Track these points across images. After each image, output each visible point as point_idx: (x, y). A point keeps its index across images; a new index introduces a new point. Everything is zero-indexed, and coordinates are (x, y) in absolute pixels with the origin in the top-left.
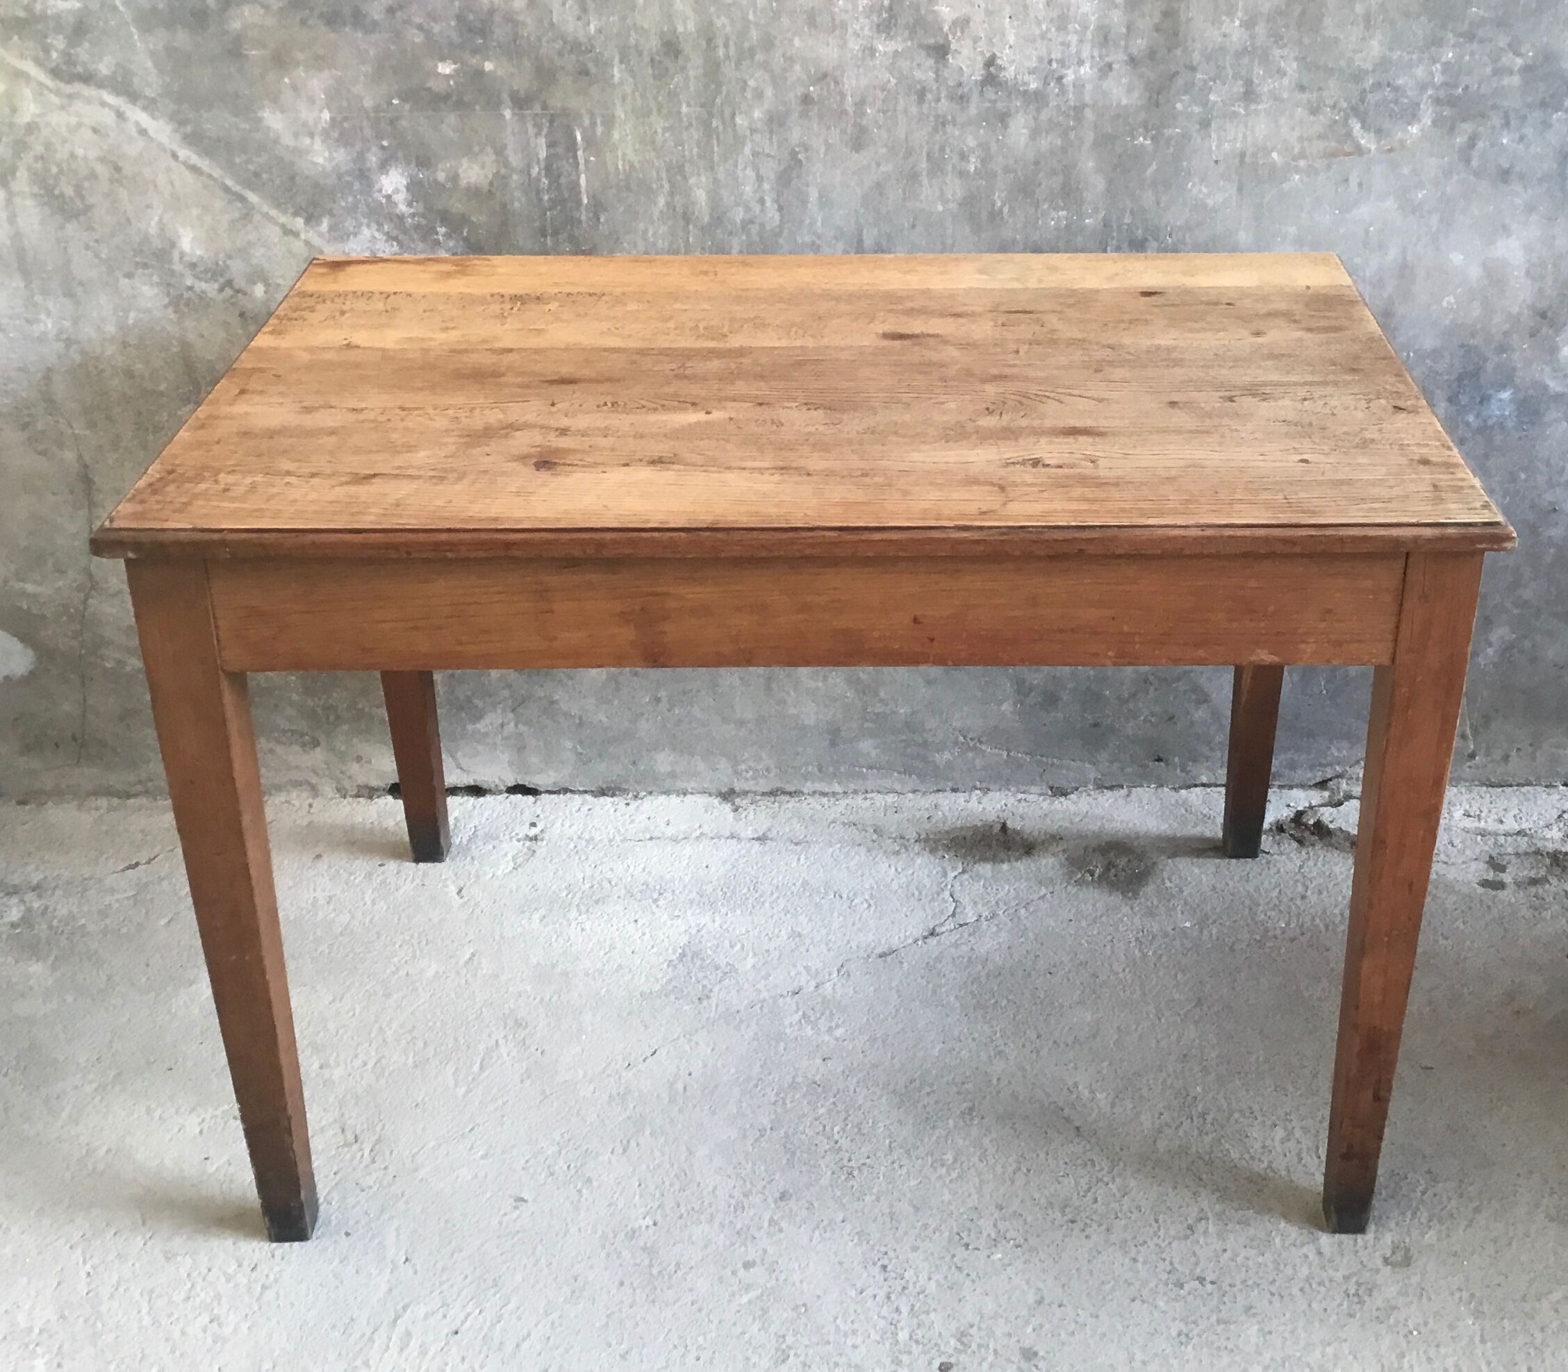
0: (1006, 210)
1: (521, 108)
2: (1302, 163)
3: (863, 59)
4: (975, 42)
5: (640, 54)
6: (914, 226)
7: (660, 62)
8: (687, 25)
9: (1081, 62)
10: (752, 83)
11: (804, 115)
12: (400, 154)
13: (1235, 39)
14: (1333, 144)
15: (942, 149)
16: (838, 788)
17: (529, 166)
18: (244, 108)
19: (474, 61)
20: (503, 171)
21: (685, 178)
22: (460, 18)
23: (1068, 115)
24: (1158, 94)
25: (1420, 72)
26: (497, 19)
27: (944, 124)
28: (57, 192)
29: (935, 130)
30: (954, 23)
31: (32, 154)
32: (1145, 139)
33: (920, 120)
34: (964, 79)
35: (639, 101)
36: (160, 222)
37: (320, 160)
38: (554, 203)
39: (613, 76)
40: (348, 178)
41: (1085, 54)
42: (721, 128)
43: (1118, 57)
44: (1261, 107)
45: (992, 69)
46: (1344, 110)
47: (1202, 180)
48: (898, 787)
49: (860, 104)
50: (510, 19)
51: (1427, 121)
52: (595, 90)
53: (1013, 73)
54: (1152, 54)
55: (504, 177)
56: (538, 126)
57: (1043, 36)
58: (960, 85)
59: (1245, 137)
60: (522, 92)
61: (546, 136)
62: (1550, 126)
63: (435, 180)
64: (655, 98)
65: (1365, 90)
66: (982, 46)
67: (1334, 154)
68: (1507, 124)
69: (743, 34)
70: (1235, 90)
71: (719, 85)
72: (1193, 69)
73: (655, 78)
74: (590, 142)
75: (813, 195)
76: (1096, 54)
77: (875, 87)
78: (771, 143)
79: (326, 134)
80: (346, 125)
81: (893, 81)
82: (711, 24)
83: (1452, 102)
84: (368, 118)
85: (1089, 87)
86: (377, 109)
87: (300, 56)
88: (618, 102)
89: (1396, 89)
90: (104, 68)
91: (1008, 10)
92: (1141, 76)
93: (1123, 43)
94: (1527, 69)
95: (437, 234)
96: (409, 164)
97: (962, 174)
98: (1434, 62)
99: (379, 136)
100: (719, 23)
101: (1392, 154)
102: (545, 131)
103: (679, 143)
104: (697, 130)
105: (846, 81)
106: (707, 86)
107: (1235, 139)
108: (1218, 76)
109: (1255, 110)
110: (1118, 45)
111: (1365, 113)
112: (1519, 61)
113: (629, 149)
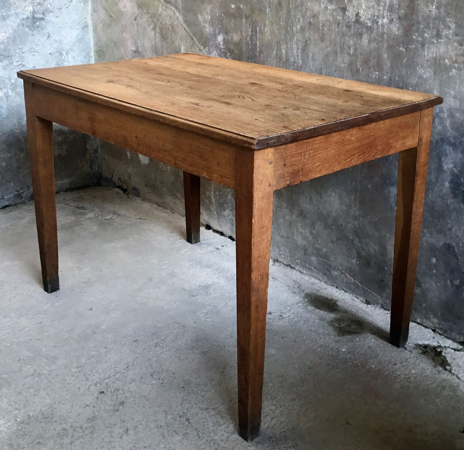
0: (361, 69)
1: (247, 19)
2: (456, 65)
3: (325, 11)
4: (354, 7)
5: (273, 5)
6: (335, 71)
7: (277, 8)
9: (384, 17)
10: (298, 16)
11: (309, 28)
12: (222, 31)
13: (433, 13)
15: (344, 44)
16: (305, 272)
17: (247, 37)
18: (195, 14)
19: (239, 4)
20: (242, 38)
21: (280, 46)
23: (379, 36)
24: (407, 31)
27: (344, 36)
28: (163, 33)
29: (342, 37)
31: (160, 22)
32: (403, 48)
33: (338, 33)
34: (350, 20)
35: (272, 20)
36: (179, 43)
38: (252, 49)
39: (267, 11)
40: (212, 36)
41: (385, 15)
42: (290, 31)
43: (395, 17)
44: (442, 41)
45: (358, 17)
47: (422, 67)
49: (323, 26)
52: (262, 16)
53: (363, 19)
54: (406, 16)
55: (242, 40)
56: (250, 25)
57: (373, 7)
59: (437, 52)
60: (247, 15)
61: (251, 28)
63: (228, 39)
64: (275, 19)
66: (355, 9)
70: (433, 33)
71: (290, 16)
72: (419, 23)
73: (276, 12)
74: (260, 31)
75: (310, 56)
77: (327, 21)
78: (301, 37)
79: (209, 23)
80: (213, 21)
81: (332, 19)
84: (217, 19)
85: (386, 27)
86: (219, 17)
88: (267, 20)
92: (402, 24)
93: (397, 12)
95: (227, 55)
96: (224, 34)
97: (349, 54)
99: (219, 24)
103: (280, 34)
104: (284, 30)
105: (320, 18)
106: (287, 16)
107: (433, 52)
108: (427, 27)
109: (440, 42)
110: (395, 12)
113: (268, 35)
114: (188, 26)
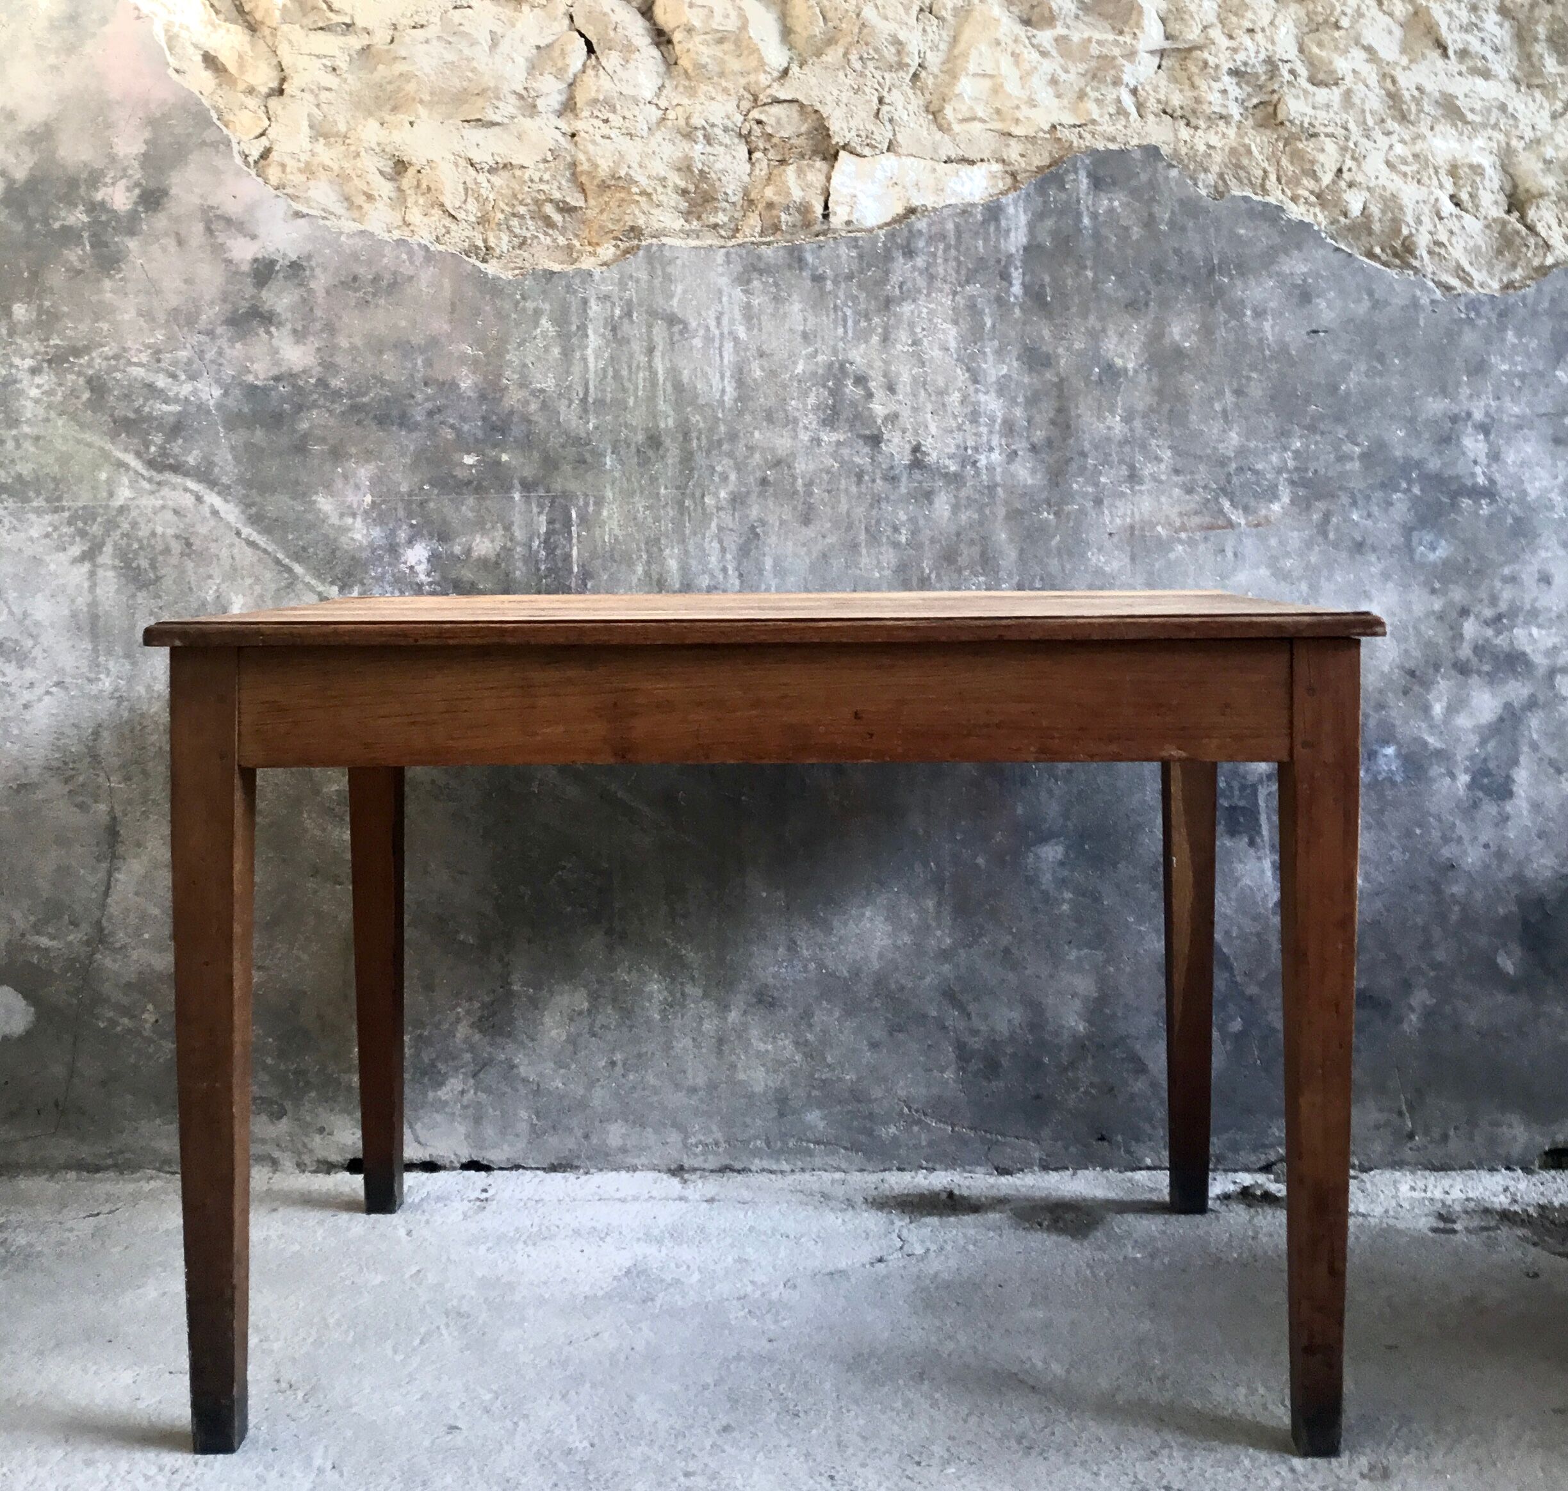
0: (933, 576)
1: (528, 491)
2: (1183, 535)
3: (811, 448)
4: (904, 433)
5: (629, 446)
7: (644, 452)
8: (668, 422)
9: (991, 449)
10: (719, 469)
11: (761, 494)
12: (425, 532)
13: (1117, 431)
14: (1208, 519)
15: (878, 522)
16: (786, 1167)
17: (531, 539)
18: (302, 493)
19: (493, 454)
20: (509, 544)
21: (661, 550)
22: (484, 419)
23: (983, 494)
24: (1057, 476)
25: (1274, 458)
26: (515, 419)
27: (878, 502)
28: (133, 565)
29: (872, 506)
30: (886, 418)
31: (119, 532)
32: (1049, 514)
33: (858, 498)
34: (895, 463)
35: (625, 485)
36: (217, 590)
37: (359, 537)
38: (548, 570)
39: (605, 464)
40: (380, 552)
41: (995, 442)
42: (692, 507)
43: (1021, 445)
44: (1143, 488)
45: (918, 455)
46: (1214, 490)
47: (1100, 550)
48: (844, 1166)
49: (809, 484)
50: (527, 420)
51: (1286, 499)
52: (590, 477)
53: (936, 458)
54: (1049, 442)
55: (509, 550)
56: (541, 506)
57: (960, 428)
58: (892, 468)
59: (1133, 513)
60: (530, 479)
61: (548, 515)
62: (1392, 504)
63: (452, 553)
64: (639, 482)
65: (1229, 474)
66: (909, 436)
67: (1211, 528)
68: (1354, 504)
69: (712, 430)
70: (1121, 473)
71: (692, 470)
72: (1084, 455)
73: (639, 464)
74: (583, 519)
75: (768, 563)
76: (1003, 442)
77: (821, 470)
78: (734, 519)
79: (366, 515)
80: (384, 507)
81: (836, 466)
82: (687, 420)
83: (1305, 483)
84: (402, 501)
85: (999, 470)
86: (410, 493)
87: (353, 451)
88: (608, 487)
89: (1256, 472)
90: (191, 459)
91: (929, 407)
92: (1043, 461)
93: (1025, 435)
94: (1364, 456)
96: (432, 539)
97: (896, 545)
98: (1286, 451)
99: (410, 515)
100: (694, 420)
101: (1260, 528)
102: (547, 510)
103: (657, 519)
104: (673, 508)
105: (797, 465)
106: (681, 472)
107: (1125, 514)
108: (1106, 461)
109: (1139, 491)
110: (1021, 436)
111: (1233, 493)
112: (1357, 449)
113: (614, 524)
114: (266, 531)
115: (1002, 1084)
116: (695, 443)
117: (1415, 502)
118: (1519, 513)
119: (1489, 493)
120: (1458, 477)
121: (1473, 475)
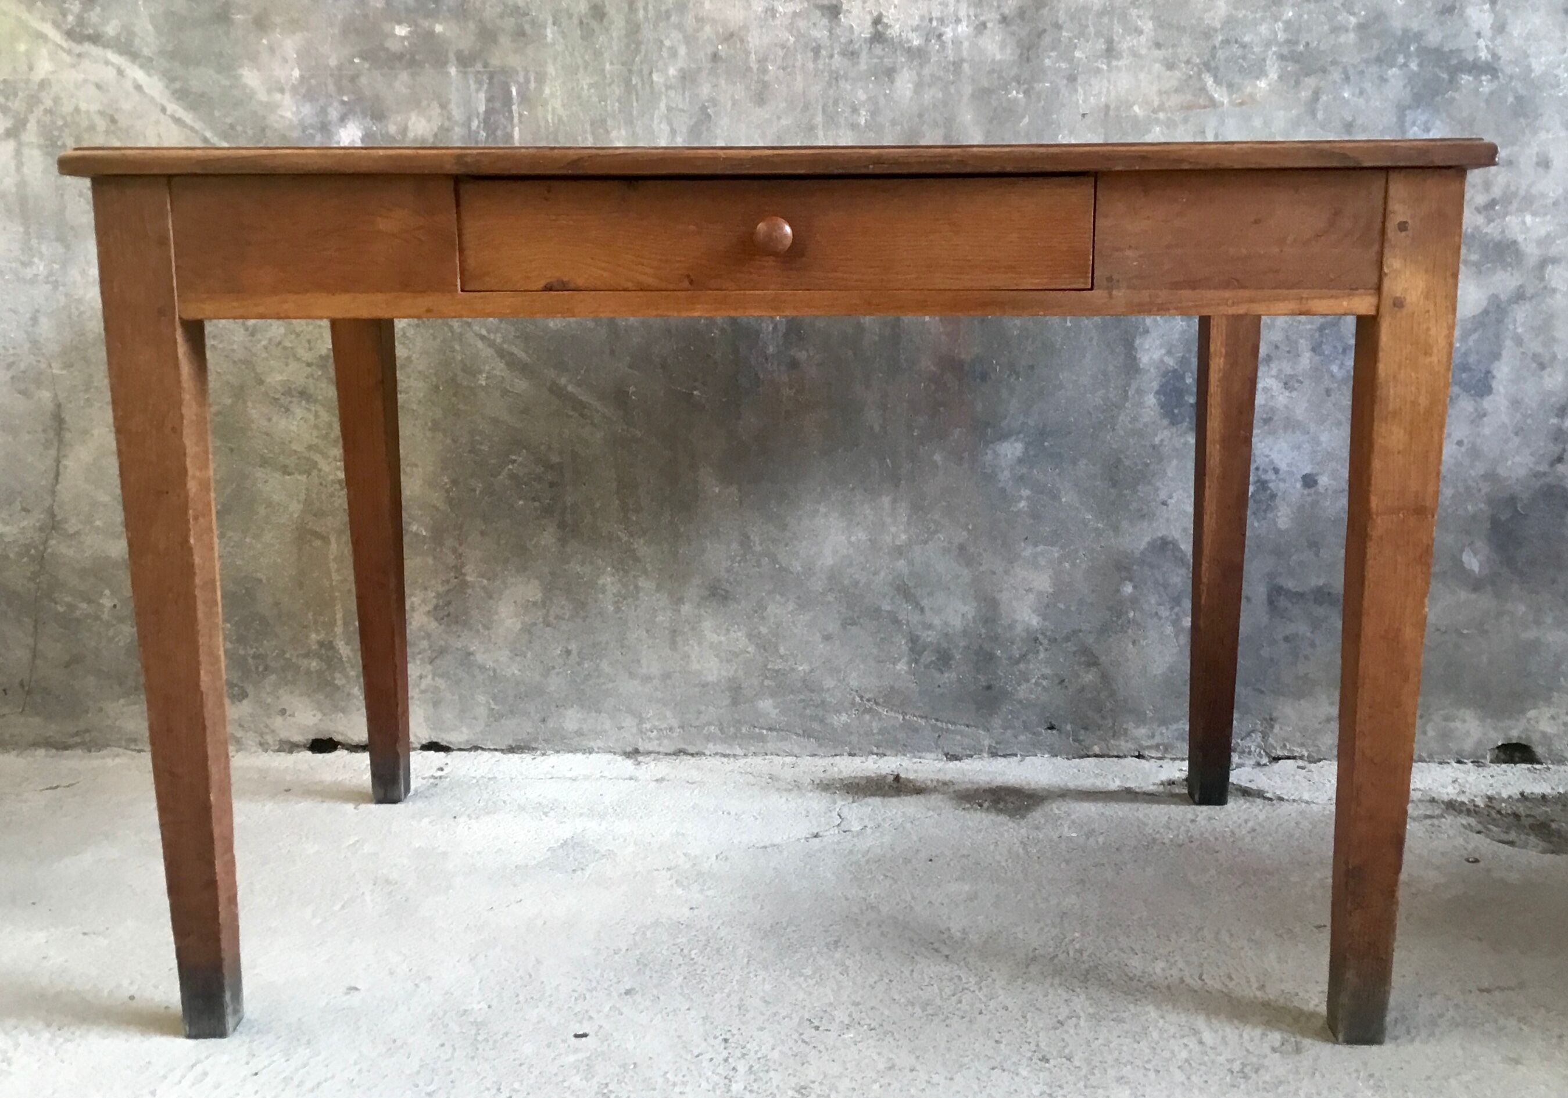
1: (465, 66)
2: (1161, 115)
3: (766, 20)
4: (864, 3)
5: (570, 16)
7: (588, 24)
9: (958, 21)
10: (667, 43)
11: (713, 72)
12: (358, 109)
14: (1189, 97)
15: (836, 103)
16: (738, 751)
17: (469, 119)
18: (227, 66)
19: (426, 24)
20: (447, 124)
21: (607, 132)
23: (948, 70)
24: (1028, 50)
25: (1263, 29)
27: (836, 79)
28: (59, 143)
29: (829, 84)
31: (42, 108)
32: (1018, 92)
33: (815, 76)
34: (855, 37)
35: (568, 60)
37: (289, 115)
39: (546, 37)
40: (311, 131)
41: (962, 13)
42: (640, 85)
43: (991, 17)
44: (1121, 63)
45: (879, 27)
46: (1197, 65)
47: (1071, 132)
48: (796, 750)
49: (763, 61)
51: (1273, 75)
52: (530, 51)
53: (898, 31)
54: (1022, 13)
55: (448, 130)
56: (479, 83)
58: (851, 41)
59: (1108, 91)
60: (467, 52)
61: (486, 92)
62: (1386, 80)
63: (387, 133)
64: (582, 57)
65: (1214, 47)
66: (870, 6)
67: (1189, 107)
68: (1347, 79)
70: (1098, 47)
71: (639, 44)
72: (1058, 27)
73: (583, 38)
74: (524, 97)
76: (972, 13)
77: (776, 45)
78: (684, 99)
79: (294, 90)
80: (313, 82)
81: (792, 39)
83: (1294, 58)
84: (332, 75)
85: (966, 44)
86: (340, 67)
87: (278, 20)
88: (550, 61)
89: (1244, 46)
90: (111, 29)
92: (1013, 34)
93: (995, 4)
94: (1362, 27)
96: (365, 117)
97: (854, 126)
98: (1276, 21)
99: (341, 91)
101: (1244, 107)
102: (485, 86)
103: (603, 99)
104: (619, 86)
105: (750, 39)
106: (628, 46)
107: (1100, 93)
108: (1082, 33)
109: (1117, 66)
110: (990, 6)
111: (1217, 68)
112: (1353, 20)
113: (558, 104)
114: (192, 107)
115: (954, 675)
116: (641, 14)
117: (1411, 79)
118: (1522, 91)
119: (1490, 69)
120: (1459, 51)
121: (1476, 48)
